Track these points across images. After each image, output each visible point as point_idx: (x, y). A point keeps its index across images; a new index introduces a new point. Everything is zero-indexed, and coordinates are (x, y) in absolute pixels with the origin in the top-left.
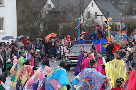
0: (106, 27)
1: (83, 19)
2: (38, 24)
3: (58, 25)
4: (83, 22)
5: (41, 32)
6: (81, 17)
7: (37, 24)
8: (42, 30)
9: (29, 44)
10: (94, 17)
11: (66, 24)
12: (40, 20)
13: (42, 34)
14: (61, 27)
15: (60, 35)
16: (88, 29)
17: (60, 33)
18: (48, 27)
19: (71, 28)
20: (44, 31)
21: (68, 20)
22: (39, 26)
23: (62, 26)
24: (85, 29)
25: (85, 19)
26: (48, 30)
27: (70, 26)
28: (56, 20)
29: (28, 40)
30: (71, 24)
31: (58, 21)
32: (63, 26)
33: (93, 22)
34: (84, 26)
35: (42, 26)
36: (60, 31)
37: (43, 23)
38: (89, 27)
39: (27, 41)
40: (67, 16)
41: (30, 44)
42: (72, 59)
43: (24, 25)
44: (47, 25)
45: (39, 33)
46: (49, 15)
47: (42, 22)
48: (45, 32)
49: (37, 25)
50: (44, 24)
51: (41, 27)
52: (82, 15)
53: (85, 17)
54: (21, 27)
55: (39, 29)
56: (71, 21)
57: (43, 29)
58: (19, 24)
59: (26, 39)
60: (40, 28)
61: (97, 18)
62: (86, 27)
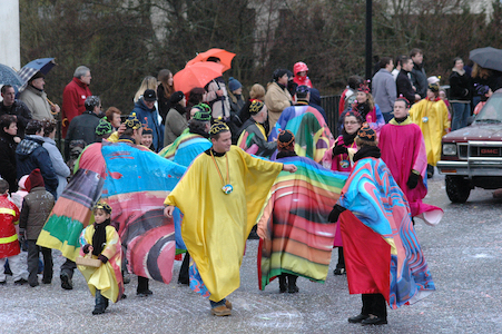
3: (250, 6)
5: (157, 45)
8: (160, 35)
9: (90, 108)
14: (266, 16)
15: (262, 61)
16: (415, 32)
17: (257, 49)
18: (193, 16)
19: (319, 24)
20: (173, 41)
22: (145, 9)
23: (271, 11)
26: (197, 36)
27: (317, 11)
29: (83, 85)
32: (276, 15)
34: (392, 11)
35: (162, 13)
36: (261, 41)
39: (80, 91)
42: (476, 151)
44: (189, 5)
45: (143, 47)
48: (176, 43)
49: (136, 3)
50: (175, 3)
51: (158, 16)
54: (45, 14)
55: (148, 31)
57: (168, 27)
59: (72, 84)
60: (150, 25)
62: (402, 17)
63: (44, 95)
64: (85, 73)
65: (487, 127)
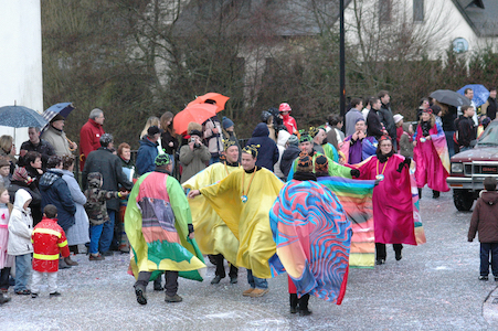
0: (467, 63)
1: (359, 28)
2: (143, 49)
3: (239, 55)
4: (356, 41)
5: (160, 89)
6: (349, 16)
7: (138, 50)
8: (163, 81)
10: (410, 15)
11: (277, 50)
12: (156, 32)
13: (164, 98)
14: (254, 64)
15: (251, 102)
16: (382, 76)
17: (246, 92)
18: (191, 65)
19: (299, 70)
20: (173, 86)
21: (287, 32)
22: (150, 59)
23: (257, 60)
24: (366, 72)
25: (367, 25)
26: (195, 81)
27: (297, 58)
28: (228, 34)
29: (97, 125)
30: (302, 49)
31: (240, 38)
32: (263, 63)
33: (404, 39)
34: (362, 59)
35: (164, 62)
36: (249, 86)
37: (169, 46)
38: (387, 64)
40: (281, 12)
41: (111, 146)
42: (478, 169)
43: (78, 54)
44: (188, 55)
45: (149, 92)
46: (196, 10)
47: (163, 42)
48: (176, 87)
49: (142, 54)
50: (175, 53)
51: (161, 65)
52: (352, 5)
53: (365, 17)
54: (63, 64)
55: (152, 77)
56: (301, 38)
57: (169, 74)
58: (57, 49)
59: (87, 125)
60: (155, 73)
61: (424, 23)
62: (370, 63)
63: (64, 135)
64: (99, 115)
65: (487, 149)
